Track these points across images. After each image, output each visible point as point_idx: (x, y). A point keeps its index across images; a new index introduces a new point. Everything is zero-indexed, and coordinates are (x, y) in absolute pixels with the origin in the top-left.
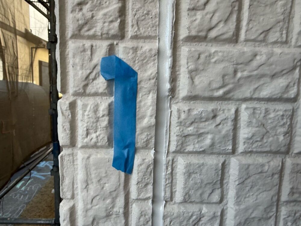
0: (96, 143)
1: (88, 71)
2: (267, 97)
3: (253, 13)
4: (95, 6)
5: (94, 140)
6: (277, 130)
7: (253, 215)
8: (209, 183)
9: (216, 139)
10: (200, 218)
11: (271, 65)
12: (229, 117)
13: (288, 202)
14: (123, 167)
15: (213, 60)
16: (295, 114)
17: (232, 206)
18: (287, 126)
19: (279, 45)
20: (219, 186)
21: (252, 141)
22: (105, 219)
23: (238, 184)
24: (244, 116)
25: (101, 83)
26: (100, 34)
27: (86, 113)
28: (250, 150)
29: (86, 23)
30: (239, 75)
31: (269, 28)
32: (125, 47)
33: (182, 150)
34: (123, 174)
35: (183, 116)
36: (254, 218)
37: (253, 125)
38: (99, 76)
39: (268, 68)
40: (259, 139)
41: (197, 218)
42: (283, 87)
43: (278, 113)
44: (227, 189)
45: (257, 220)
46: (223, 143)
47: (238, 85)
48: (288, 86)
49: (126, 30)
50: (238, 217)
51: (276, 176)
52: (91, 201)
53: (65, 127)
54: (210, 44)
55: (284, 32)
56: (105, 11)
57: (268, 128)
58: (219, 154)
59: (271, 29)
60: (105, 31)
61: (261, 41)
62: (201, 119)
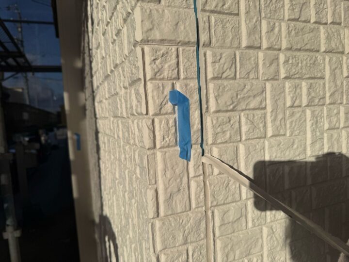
0: (169, 144)
1: (162, 100)
2: (253, 107)
3: (241, 63)
4: (163, 61)
5: (168, 142)
6: (259, 125)
8: (231, 160)
9: (232, 133)
10: (229, 183)
11: (253, 90)
12: (237, 120)
14: (186, 157)
15: (226, 90)
16: (266, 116)
18: (263, 123)
19: (254, 80)
20: (235, 161)
21: (248, 133)
22: (177, 193)
23: (246, 158)
24: (243, 120)
26: (166, 77)
27: (162, 125)
28: (248, 138)
30: (239, 97)
32: (180, 84)
33: (215, 142)
34: (185, 161)
35: (214, 122)
37: (248, 123)
38: (168, 102)
39: (251, 92)
40: (252, 131)
41: (227, 182)
42: (259, 102)
43: (259, 116)
46: (235, 135)
47: (239, 103)
48: (261, 101)
49: (180, 75)
51: (262, 151)
52: (168, 182)
54: (223, 81)
55: (256, 73)
56: (169, 64)
57: (255, 124)
58: (234, 142)
59: (250, 71)
60: (169, 76)
61: (247, 78)
62: (223, 123)
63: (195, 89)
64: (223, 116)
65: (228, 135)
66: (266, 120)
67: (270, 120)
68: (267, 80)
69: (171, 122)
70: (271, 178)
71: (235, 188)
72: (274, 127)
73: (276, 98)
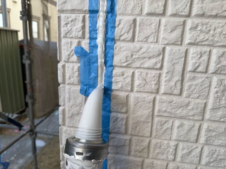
0: (73, 83)
1: (70, 52)
2: (147, 67)
3: (141, 28)
4: (72, 25)
5: (72, 81)
7: (140, 120)
9: (124, 84)
12: (129, 75)
13: (158, 116)
14: (84, 94)
15: (122, 50)
18: (156, 81)
20: (125, 105)
21: (139, 87)
22: (77, 115)
23: (134, 105)
25: (75, 58)
26: (74, 37)
27: (69, 70)
28: (139, 90)
29: (69, 32)
30: (134, 57)
31: (148, 36)
32: (85, 43)
34: (84, 97)
36: (141, 121)
37: (140, 79)
38: (74, 54)
39: (147, 54)
43: (152, 75)
44: (130, 107)
45: (142, 122)
46: (127, 86)
47: (134, 61)
49: (86, 35)
51: (151, 103)
52: (71, 107)
53: (61, 75)
55: (156, 38)
56: (76, 27)
61: (145, 42)
65: (120, 85)
67: (164, 80)
68: (167, 44)
69: (76, 69)
71: (122, 124)
73: (174, 61)
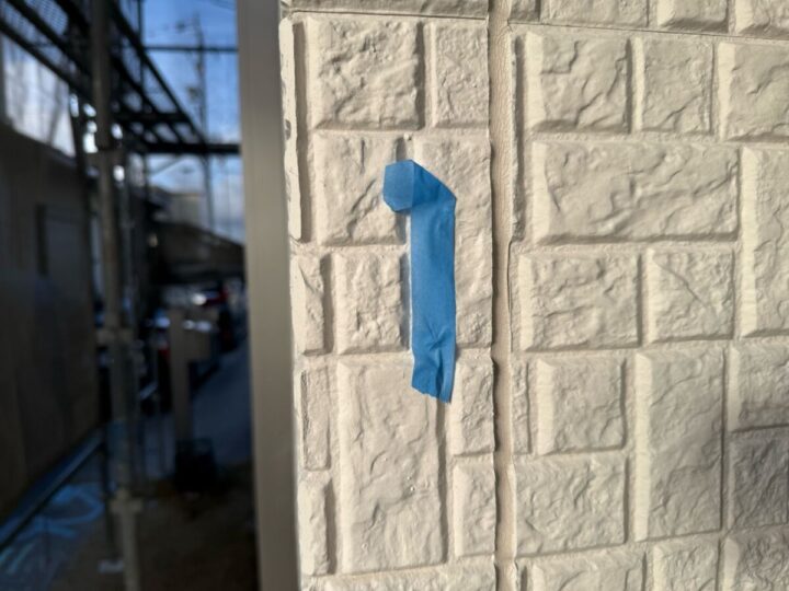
0: (376, 341)
1: (358, 195)
2: (689, 232)
3: (652, 80)
4: (367, 64)
5: (374, 334)
6: (710, 293)
7: (683, 464)
8: (601, 408)
9: (608, 317)
10: (588, 483)
11: (690, 173)
12: (628, 273)
13: (739, 431)
14: (433, 388)
15: (592, 166)
16: (737, 262)
17: (645, 450)
18: (726, 285)
19: (700, 137)
20: (618, 411)
21: (669, 317)
22: (400, 505)
23: (654, 404)
24: (653, 271)
25: (382, 217)
26: (377, 119)
27: (356, 278)
28: (668, 335)
29: (349, 98)
30: (639, 192)
31: (680, 108)
32: (427, 144)
33: (545, 345)
34: (433, 401)
35: (544, 275)
36: (684, 469)
37: (671, 285)
38: (378, 203)
39: (686, 178)
40: (682, 313)
41: (582, 481)
42: (713, 212)
43: (710, 261)
44: (633, 418)
45: (689, 472)
46: (620, 324)
47: (639, 212)
48: (721, 211)
49: (427, 110)
50: (656, 471)
51: (717, 382)
52: (369, 466)
53: (313, 311)
54: (583, 136)
55: (706, 114)
56: (387, 73)
57: (696, 290)
58: (614, 347)
59: (683, 108)
60: (388, 114)
61: (669, 130)
62: (578, 278)
63: (478, 162)
64: (578, 257)
65: (592, 323)
66: (737, 276)
67: (752, 278)
68: (747, 138)
69: (388, 269)
70: (745, 474)
71: (610, 501)
72: (765, 300)
73: (778, 201)
